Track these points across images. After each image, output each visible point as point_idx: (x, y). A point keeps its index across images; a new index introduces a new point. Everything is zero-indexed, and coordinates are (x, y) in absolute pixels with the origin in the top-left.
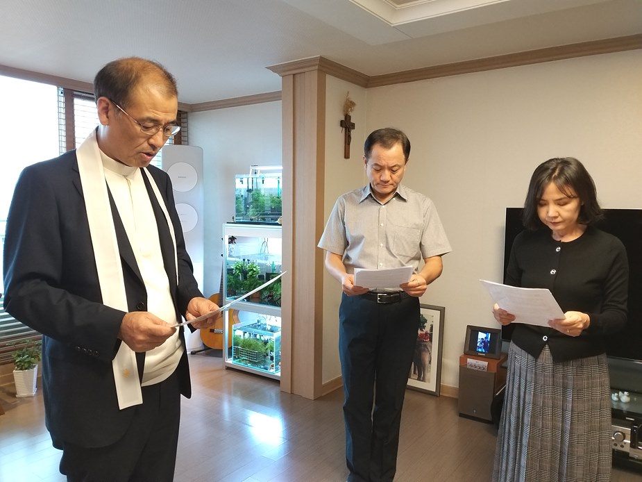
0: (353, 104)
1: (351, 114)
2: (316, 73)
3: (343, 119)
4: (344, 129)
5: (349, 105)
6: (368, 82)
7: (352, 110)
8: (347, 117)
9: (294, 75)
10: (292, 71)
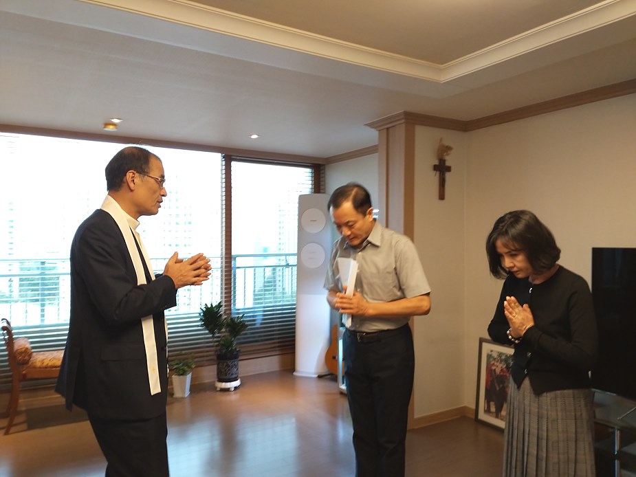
0: (448, 149)
1: (447, 158)
2: (404, 125)
3: (437, 163)
4: (438, 173)
5: (444, 150)
6: (465, 126)
7: (448, 155)
8: (442, 161)
9: (388, 129)
10: (385, 126)
